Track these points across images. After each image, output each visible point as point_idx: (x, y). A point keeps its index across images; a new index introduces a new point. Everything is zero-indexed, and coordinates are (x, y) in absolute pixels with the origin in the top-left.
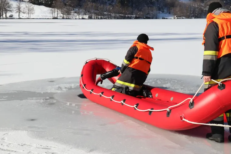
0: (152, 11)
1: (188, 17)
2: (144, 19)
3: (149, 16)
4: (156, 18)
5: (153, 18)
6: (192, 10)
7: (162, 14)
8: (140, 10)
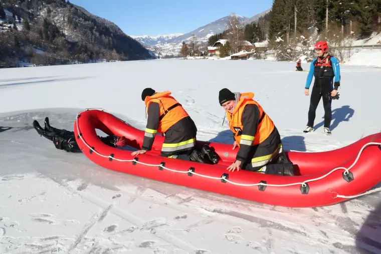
0: (14, 61)
1: (45, 64)
2: (8, 67)
3: (12, 65)
4: (19, 67)
5: (15, 67)
6: (47, 59)
7: (23, 63)
8: (3, 61)
